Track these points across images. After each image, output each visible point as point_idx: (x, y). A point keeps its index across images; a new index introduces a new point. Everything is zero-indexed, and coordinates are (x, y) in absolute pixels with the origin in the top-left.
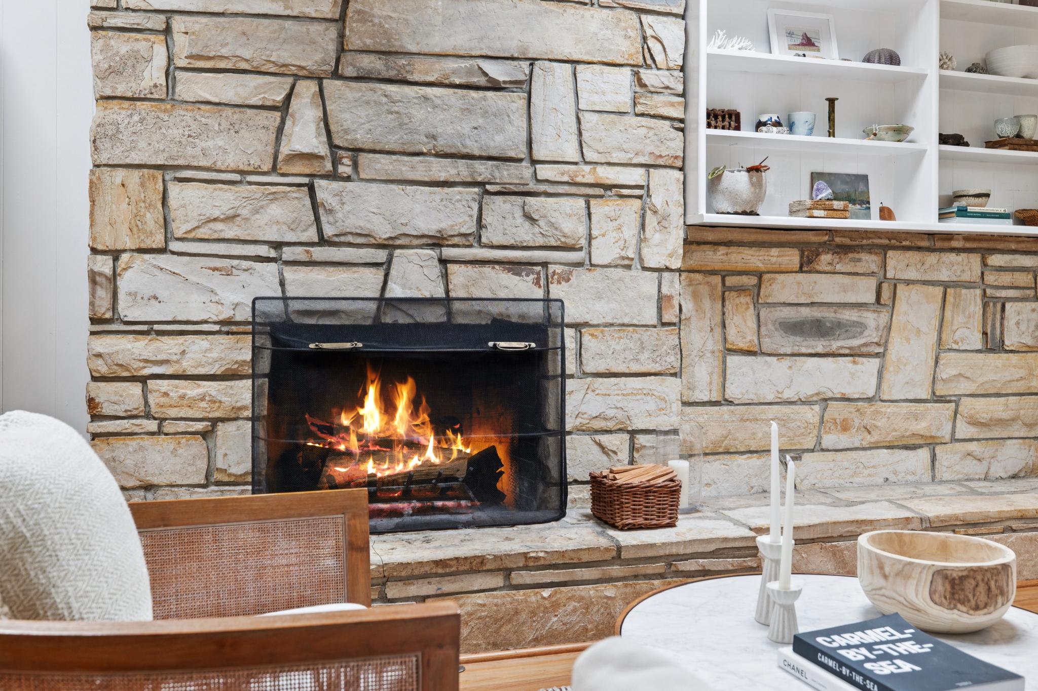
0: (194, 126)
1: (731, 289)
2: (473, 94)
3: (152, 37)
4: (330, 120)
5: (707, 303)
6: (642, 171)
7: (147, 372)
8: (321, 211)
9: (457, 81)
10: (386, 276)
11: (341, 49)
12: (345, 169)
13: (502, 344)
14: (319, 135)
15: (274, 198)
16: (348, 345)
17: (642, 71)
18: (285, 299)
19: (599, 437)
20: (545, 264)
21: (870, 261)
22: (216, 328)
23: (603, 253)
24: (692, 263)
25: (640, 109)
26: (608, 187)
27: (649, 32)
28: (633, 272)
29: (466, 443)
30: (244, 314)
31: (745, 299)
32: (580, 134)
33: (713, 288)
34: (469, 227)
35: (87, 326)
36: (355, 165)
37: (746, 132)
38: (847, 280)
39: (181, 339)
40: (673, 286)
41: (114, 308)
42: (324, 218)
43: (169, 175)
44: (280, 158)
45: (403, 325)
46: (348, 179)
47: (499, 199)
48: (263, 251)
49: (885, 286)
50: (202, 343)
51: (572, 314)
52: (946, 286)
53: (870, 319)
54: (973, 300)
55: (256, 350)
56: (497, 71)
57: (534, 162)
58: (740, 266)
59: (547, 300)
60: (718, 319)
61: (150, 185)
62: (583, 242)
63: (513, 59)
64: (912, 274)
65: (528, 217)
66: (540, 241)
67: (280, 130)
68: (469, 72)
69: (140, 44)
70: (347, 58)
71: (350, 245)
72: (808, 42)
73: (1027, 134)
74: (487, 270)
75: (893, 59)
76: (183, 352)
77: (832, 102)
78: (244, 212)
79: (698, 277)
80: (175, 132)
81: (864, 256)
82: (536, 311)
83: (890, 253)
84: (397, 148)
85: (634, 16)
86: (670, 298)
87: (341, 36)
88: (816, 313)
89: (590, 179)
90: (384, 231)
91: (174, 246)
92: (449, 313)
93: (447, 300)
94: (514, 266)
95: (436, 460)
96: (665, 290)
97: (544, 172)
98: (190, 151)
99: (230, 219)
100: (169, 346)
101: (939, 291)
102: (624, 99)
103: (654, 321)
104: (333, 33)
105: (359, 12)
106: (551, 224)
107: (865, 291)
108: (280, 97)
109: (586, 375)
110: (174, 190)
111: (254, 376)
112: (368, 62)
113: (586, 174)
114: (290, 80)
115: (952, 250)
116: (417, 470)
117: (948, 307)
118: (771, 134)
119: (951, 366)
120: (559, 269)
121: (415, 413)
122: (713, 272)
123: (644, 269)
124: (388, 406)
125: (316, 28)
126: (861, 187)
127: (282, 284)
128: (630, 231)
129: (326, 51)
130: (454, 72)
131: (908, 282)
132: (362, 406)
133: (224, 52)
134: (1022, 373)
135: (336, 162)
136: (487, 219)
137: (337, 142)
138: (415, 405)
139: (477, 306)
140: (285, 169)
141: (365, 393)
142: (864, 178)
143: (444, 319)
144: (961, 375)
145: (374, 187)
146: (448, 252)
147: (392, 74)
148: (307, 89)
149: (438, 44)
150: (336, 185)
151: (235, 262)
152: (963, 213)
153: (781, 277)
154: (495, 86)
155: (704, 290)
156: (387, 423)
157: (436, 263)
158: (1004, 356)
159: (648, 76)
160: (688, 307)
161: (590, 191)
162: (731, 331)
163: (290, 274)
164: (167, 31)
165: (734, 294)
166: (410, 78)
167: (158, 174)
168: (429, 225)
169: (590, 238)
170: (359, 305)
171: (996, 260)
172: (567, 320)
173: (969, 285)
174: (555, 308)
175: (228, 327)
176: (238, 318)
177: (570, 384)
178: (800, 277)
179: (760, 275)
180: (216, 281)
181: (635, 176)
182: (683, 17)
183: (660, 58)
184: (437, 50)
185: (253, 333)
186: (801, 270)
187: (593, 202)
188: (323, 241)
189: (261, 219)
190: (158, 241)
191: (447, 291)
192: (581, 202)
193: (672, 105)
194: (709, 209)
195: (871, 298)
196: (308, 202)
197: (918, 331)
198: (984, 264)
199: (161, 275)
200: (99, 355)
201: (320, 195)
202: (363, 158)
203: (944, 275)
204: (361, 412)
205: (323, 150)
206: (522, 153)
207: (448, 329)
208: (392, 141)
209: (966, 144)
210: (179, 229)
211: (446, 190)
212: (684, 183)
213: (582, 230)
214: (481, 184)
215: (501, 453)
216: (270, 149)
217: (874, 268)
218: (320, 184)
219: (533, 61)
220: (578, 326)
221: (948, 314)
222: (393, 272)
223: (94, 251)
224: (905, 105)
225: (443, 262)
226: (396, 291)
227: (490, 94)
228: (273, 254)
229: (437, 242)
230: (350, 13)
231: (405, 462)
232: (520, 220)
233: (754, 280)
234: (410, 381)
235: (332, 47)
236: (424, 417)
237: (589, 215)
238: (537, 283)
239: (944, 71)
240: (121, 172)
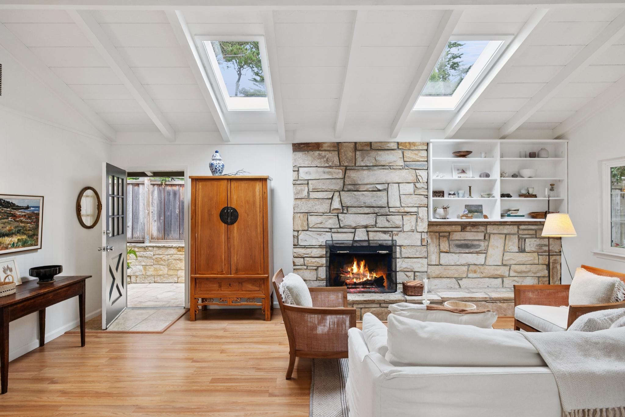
0: (313, 203)
1: (441, 236)
2: (374, 193)
3: (305, 185)
4: (342, 201)
5: (435, 240)
6: (416, 208)
7: (304, 256)
8: (340, 221)
9: (370, 190)
10: (355, 235)
11: (344, 185)
12: (345, 211)
13: (380, 252)
14: (339, 204)
15: (330, 218)
16: (346, 252)
17: (416, 184)
18: (332, 240)
19: (406, 273)
20: (392, 232)
21: (482, 228)
22: (318, 247)
23: (406, 228)
24: (430, 230)
25: (416, 193)
26: (408, 213)
27: (418, 174)
28: (414, 233)
29: (376, 275)
30: (324, 244)
31: (445, 239)
32: (400, 200)
33: (436, 236)
34: (374, 223)
35: (293, 246)
36: (347, 210)
37: (446, 197)
38: (475, 233)
39: (311, 249)
40: (425, 236)
41: (298, 242)
42: (340, 223)
43: (309, 214)
44: (331, 210)
45: (358, 246)
46: (346, 214)
47: (380, 217)
48: (328, 230)
49: (487, 235)
50: (315, 250)
51: (398, 243)
52: (506, 234)
53: (482, 244)
54: (515, 239)
55: (326, 252)
56: (380, 187)
57: (389, 207)
58: (444, 230)
59: (392, 240)
60: (438, 244)
61: (305, 217)
62: (401, 226)
63: (383, 183)
64: (495, 232)
65: (387, 221)
66: (391, 226)
67: (331, 203)
68: (373, 188)
69: (302, 187)
70: (345, 186)
71: (346, 228)
72: (463, 171)
73: (531, 192)
74: (378, 233)
75: (488, 176)
76: (311, 252)
77: (470, 187)
78: (324, 222)
79: (432, 233)
80: (310, 205)
81: (480, 227)
82: (390, 243)
83: (488, 226)
84: (356, 206)
85: (414, 171)
86: (424, 239)
87: (344, 182)
88: (466, 242)
89: (403, 211)
90: (354, 225)
91: (310, 229)
92: (369, 243)
93: (368, 241)
94: (385, 232)
95: (370, 279)
96: (423, 237)
97: (391, 210)
98: (312, 209)
99: (321, 223)
100: (309, 251)
101: (504, 236)
102: (412, 191)
103: (420, 245)
104: (342, 181)
105: (348, 176)
106: (393, 222)
107: (481, 236)
108: (331, 196)
109: (402, 258)
110: (310, 217)
111: (326, 257)
112: (350, 187)
113: (402, 210)
114: (333, 192)
115: (508, 225)
116: (365, 281)
117: (507, 240)
118: (452, 197)
119: (507, 256)
120: (395, 232)
121: (365, 268)
122: (436, 232)
123: (417, 232)
124: (359, 266)
125: (339, 180)
126: (480, 208)
127: (332, 237)
128: (413, 223)
129: (341, 185)
130: (370, 188)
131: (494, 234)
132: (353, 267)
133: (320, 187)
134: (532, 258)
135: (343, 210)
136: (378, 221)
137: (343, 205)
138: (365, 266)
139: (375, 242)
140: (332, 212)
141: (354, 263)
142: (481, 206)
143: (368, 245)
144: (511, 259)
145: (352, 215)
146: (369, 229)
147: (355, 189)
148: (337, 194)
149: (366, 181)
150: (343, 215)
151: (322, 232)
152: (509, 216)
153: (455, 233)
154: (379, 190)
155: (434, 237)
156: (359, 270)
157: (366, 232)
158: (526, 253)
159: (418, 185)
160: (429, 241)
161: (403, 214)
162: (442, 247)
163: (334, 235)
164: (308, 184)
165: (442, 237)
166: (359, 190)
167: (306, 214)
168: (364, 223)
169: (403, 225)
170: (348, 242)
171: (522, 227)
172: (397, 245)
173: (513, 234)
174: (394, 242)
175: (321, 246)
176: (323, 245)
177: (398, 260)
178: (461, 233)
179: (449, 233)
180: (318, 237)
181: (415, 209)
182: (427, 170)
183: (421, 180)
184: (366, 183)
185: (326, 248)
186: (461, 231)
187: (404, 216)
188: (340, 227)
189: (327, 223)
190: (306, 228)
191: (368, 238)
192: (401, 216)
193: (424, 192)
194: (434, 217)
195: (482, 238)
196: (337, 219)
197: (497, 247)
198: (519, 228)
199: (307, 236)
200: (295, 252)
201: (340, 218)
202: (349, 209)
203: (505, 232)
204: (353, 268)
205: (340, 207)
206: (386, 205)
207: (369, 247)
208: (356, 205)
209: (511, 197)
210: (311, 226)
211: (368, 215)
212: (428, 211)
213: (401, 223)
214: (376, 213)
215: (384, 277)
216: (329, 208)
217: (483, 230)
218: (340, 215)
219: (388, 184)
220: (400, 246)
221: (507, 242)
222: (356, 234)
223: (294, 231)
224: (491, 188)
225: (367, 231)
226: (357, 238)
227: (378, 192)
228: (330, 230)
229: (366, 227)
230: (346, 177)
231: (363, 279)
232: (385, 221)
233: (448, 234)
234: (364, 261)
235: (342, 184)
236: (367, 269)
237: (403, 219)
238: (390, 236)
239: (502, 178)
240: (299, 214)
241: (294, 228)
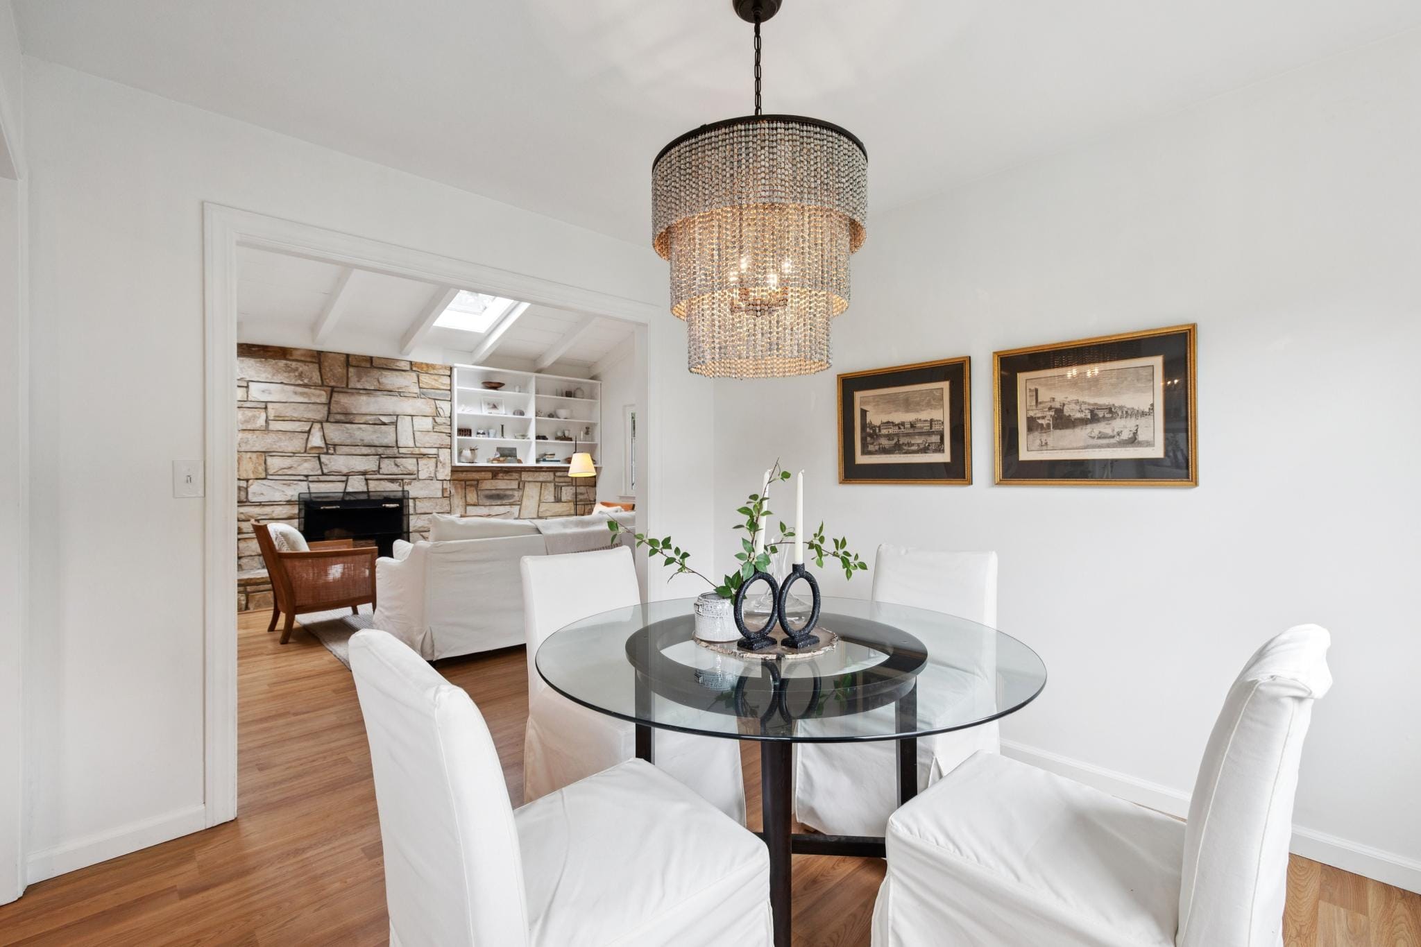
0: (276, 438)
1: (468, 485)
2: (376, 426)
3: (260, 410)
4: (326, 436)
5: (460, 490)
6: (436, 449)
7: (259, 518)
8: (323, 465)
9: (371, 422)
10: (346, 485)
11: (329, 412)
12: (331, 451)
13: (387, 505)
14: (322, 441)
15: (306, 461)
16: (334, 507)
17: (436, 418)
18: (310, 493)
19: (422, 533)
20: (402, 480)
21: (516, 475)
22: (285, 503)
23: (422, 475)
24: (454, 477)
25: (435, 430)
26: (424, 455)
27: (438, 406)
28: (434, 481)
30: (296, 498)
31: (472, 488)
32: (414, 438)
33: (462, 485)
34: (376, 468)
35: (236, 504)
36: (335, 450)
37: (474, 437)
38: (508, 481)
39: (272, 507)
40: (447, 485)
41: (247, 497)
42: (323, 467)
43: (267, 454)
44: (308, 448)
45: (352, 500)
46: (332, 454)
47: (386, 460)
48: (302, 478)
49: (521, 483)
50: (280, 508)
51: (412, 494)
52: (542, 482)
53: (516, 493)
54: (551, 487)
55: (300, 510)
56: (384, 419)
57: (398, 447)
58: (471, 478)
59: (403, 491)
60: (463, 495)
61: (260, 458)
62: (416, 472)
63: (390, 415)
64: (530, 479)
65: (396, 465)
66: (401, 472)
67: (308, 439)
68: (375, 420)
69: (256, 412)
70: (331, 416)
71: (333, 475)
72: (495, 407)
73: (567, 434)
74: (382, 482)
75: (522, 413)
76: (273, 512)
77: (502, 426)
78: (295, 466)
79: (456, 482)
80: (269, 441)
81: (514, 474)
82: (400, 494)
83: (523, 473)
84: (349, 444)
85: (433, 401)
86: (446, 489)
87: (329, 408)
88: (498, 492)
89: (418, 452)
90: (345, 471)
91: (269, 477)
92: (369, 496)
93: (368, 492)
94: (392, 481)
96: (444, 487)
97: (402, 450)
98: (274, 446)
99: (290, 468)
100: (267, 510)
101: (539, 484)
102: (430, 427)
103: (441, 496)
104: (326, 408)
105: (336, 401)
106: (404, 467)
107: (514, 485)
108: (307, 429)
109: (417, 514)
110: (269, 460)
111: (299, 518)
112: (339, 417)
113: (417, 451)
114: (311, 423)
115: (543, 471)
117: (543, 489)
118: (481, 438)
119: (543, 507)
120: (407, 481)
122: (461, 480)
123: (437, 480)
125: (320, 407)
126: (514, 452)
127: (309, 488)
128: (432, 469)
129: (324, 414)
130: (370, 420)
131: (529, 482)
133: (287, 415)
134: (568, 508)
135: (328, 449)
136: (382, 466)
137: (328, 442)
139: (379, 493)
140: (310, 452)
142: (515, 449)
143: (367, 498)
144: (547, 510)
145: (342, 457)
146: (368, 477)
147: (348, 421)
148: (317, 426)
149: (364, 410)
150: (328, 456)
151: (291, 482)
152: (544, 460)
153: (485, 481)
154: (384, 424)
155: (458, 486)
157: (364, 480)
158: (562, 504)
159: (438, 420)
160: (453, 491)
161: (418, 456)
162: (469, 500)
163: (311, 485)
164: (266, 408)
165: (469, 487)
166: (354, 422)
167: (263, 454)
168: (362, 468)
169: (418, 471)
170: (337, 494)
171: (558, 474)
172: (410, 497)
173: (550, 482)
174: (406, 494)
175: (289, 503)
176: (293, 500)
177: (411, 517)
178: (492, 481)
179: (478, 481)
180: (285, 488)
181: (434, 451)
182: (450, 401)
183: (442, 414)
184: (364, 413)
185: (299, 504)
186: (492, 479)
187: (419, 460)
188: (323, 474)
189: (300, 468)
190: (263, 475)
191: (368, 489)
192: (415, 460)
193: (446, 428)
194: (459, 461)
195: (517, 487)
196: (318, 462)
197: (532, 497)
198: (555, 475)
199: (264, 487)
200: (242, 513)
201: (322, 460)
202: (337, 448)
203: (541, 479)
205: (323, 445)
206: (394, 444)
207: (369, 501)
208: (348, 442)
209: (547, 439)
210: (271, 472)
211: (368, 457)
212: (451, 453)
213: (415, 469)
214: (380, 455)
216: (304, 445)
217: (517, 477)
218: (322, 456)
219: (397, 416)
220: (414, 499)
221: (542, 491)
222: (349, 483)
223: (239, 479)
224: (526, 428)
225: (366, 480)
226: (350, 489)
227: (382, 426)
228: (305, 479)
229: (364, 473)
230: (332, 401)
232: (393, 466)
233: (476, 483)
235: (326, 413)
237: (418, 464)
238: (400, 485)
239: (538, 418)
240: (249, 455)
241: (239, 475)
